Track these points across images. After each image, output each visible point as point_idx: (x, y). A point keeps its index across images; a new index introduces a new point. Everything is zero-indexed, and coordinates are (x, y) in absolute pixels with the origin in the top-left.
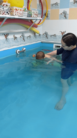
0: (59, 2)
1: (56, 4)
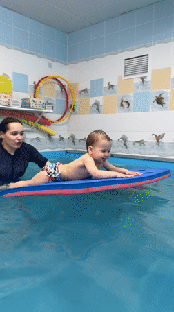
0: (89, 88)
1: (86, 90)
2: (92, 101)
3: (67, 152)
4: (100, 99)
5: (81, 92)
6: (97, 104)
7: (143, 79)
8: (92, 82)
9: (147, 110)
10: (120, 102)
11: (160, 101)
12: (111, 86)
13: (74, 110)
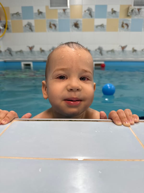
2: (25, 22)
3: (5, 62)
4: (32, 22)
5: (13, 15)
6: (29, 25)
7: (64, 10)
8: (23, 8)
9: (69, 30)
10: (48, 24)
11: (76, 25)
12: (40, 13)
13: (8, 29)
